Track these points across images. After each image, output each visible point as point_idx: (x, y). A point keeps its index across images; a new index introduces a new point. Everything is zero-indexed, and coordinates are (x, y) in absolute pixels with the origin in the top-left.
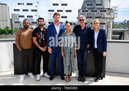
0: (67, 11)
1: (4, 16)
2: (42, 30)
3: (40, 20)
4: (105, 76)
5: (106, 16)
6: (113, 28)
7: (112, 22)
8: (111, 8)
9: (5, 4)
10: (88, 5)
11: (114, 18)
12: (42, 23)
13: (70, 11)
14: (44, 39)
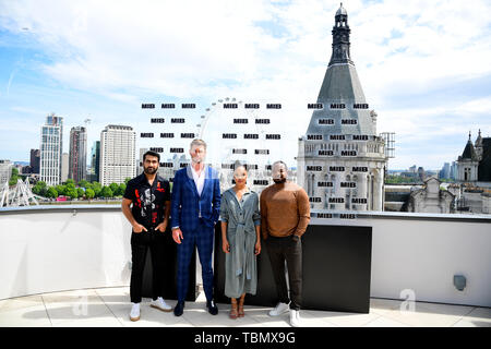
0: (268, 137)
1: (125, 156)
2: (151, 182)
3: (149, 158)
4: (371, 309)
5: (367, 155)
6: (385, 183)
7: (382, 170)
8: (378, 135)
9: (128, 128)
10: (320, 122)
11: (387, 158)
12: (152, 165)
13: (277, 137)
14: (153, 207)
